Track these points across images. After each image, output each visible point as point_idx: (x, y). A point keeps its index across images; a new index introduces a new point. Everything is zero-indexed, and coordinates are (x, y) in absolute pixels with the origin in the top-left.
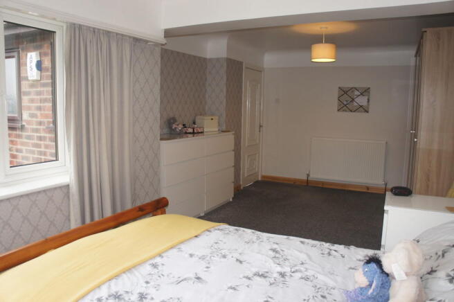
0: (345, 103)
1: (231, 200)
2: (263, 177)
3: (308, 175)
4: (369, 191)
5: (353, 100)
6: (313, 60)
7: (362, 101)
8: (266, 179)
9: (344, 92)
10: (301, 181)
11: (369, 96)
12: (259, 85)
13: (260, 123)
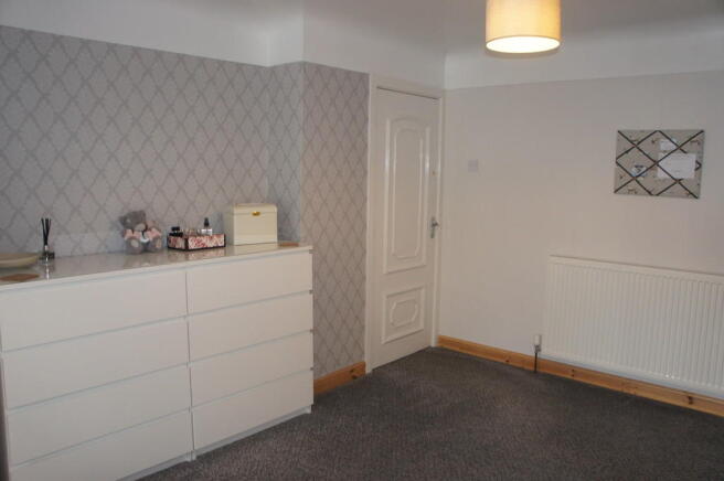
0: (634, 171)
1: (309, 411)
2: (442, 340)
3: (538, 349)
4: (693, 407)
5: (656, 163)
6: (491, 46)
7: (682, 166)
8: (446, 346)
9: (632, 143)
10: (523, 359)
11: (701, 154)
12: (428, 130)
13: (433, 219)
